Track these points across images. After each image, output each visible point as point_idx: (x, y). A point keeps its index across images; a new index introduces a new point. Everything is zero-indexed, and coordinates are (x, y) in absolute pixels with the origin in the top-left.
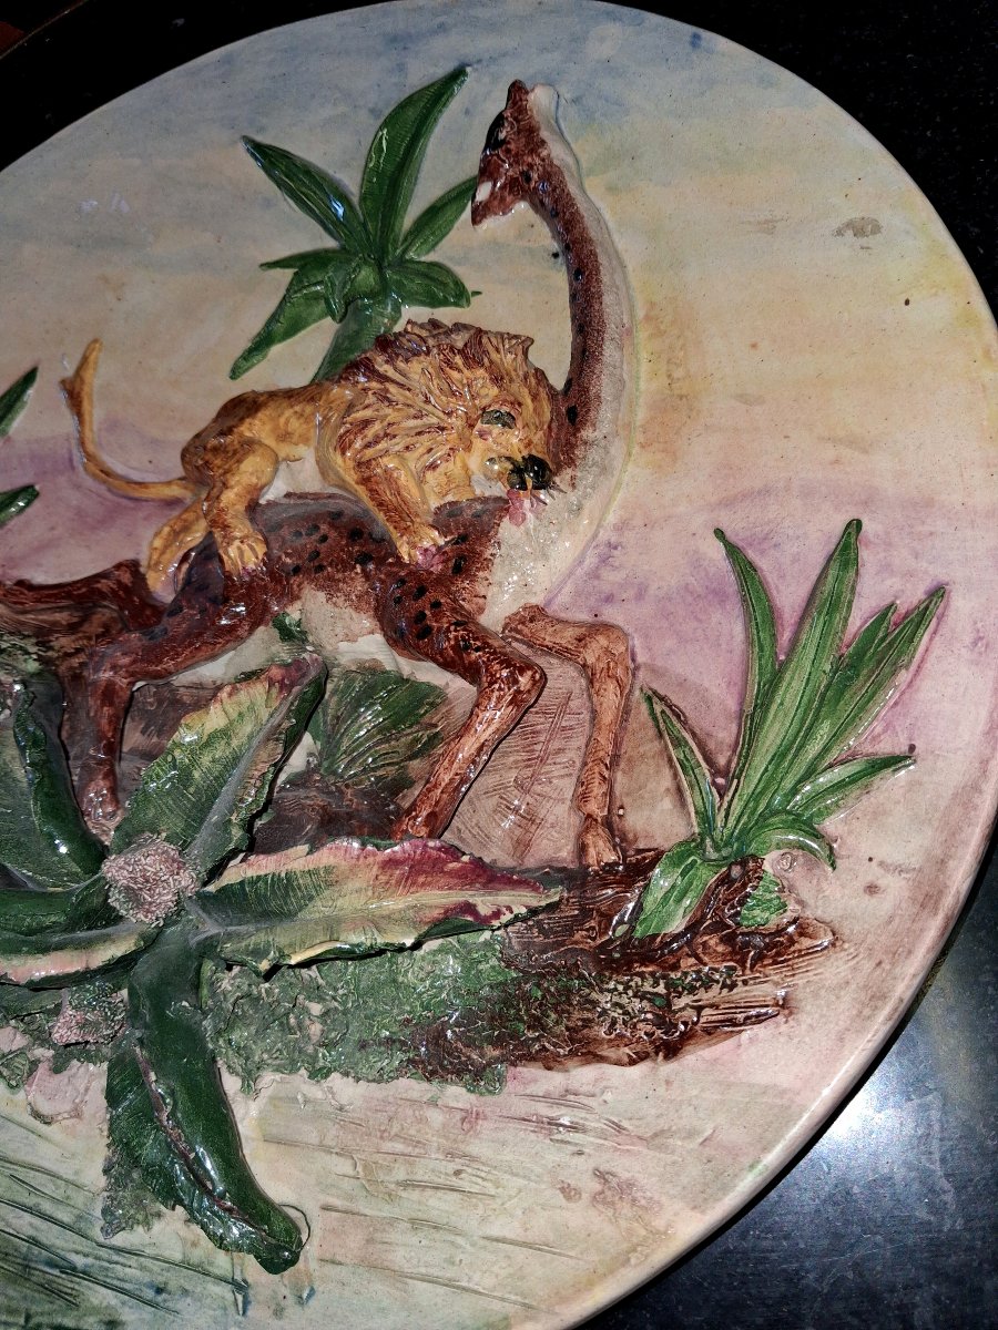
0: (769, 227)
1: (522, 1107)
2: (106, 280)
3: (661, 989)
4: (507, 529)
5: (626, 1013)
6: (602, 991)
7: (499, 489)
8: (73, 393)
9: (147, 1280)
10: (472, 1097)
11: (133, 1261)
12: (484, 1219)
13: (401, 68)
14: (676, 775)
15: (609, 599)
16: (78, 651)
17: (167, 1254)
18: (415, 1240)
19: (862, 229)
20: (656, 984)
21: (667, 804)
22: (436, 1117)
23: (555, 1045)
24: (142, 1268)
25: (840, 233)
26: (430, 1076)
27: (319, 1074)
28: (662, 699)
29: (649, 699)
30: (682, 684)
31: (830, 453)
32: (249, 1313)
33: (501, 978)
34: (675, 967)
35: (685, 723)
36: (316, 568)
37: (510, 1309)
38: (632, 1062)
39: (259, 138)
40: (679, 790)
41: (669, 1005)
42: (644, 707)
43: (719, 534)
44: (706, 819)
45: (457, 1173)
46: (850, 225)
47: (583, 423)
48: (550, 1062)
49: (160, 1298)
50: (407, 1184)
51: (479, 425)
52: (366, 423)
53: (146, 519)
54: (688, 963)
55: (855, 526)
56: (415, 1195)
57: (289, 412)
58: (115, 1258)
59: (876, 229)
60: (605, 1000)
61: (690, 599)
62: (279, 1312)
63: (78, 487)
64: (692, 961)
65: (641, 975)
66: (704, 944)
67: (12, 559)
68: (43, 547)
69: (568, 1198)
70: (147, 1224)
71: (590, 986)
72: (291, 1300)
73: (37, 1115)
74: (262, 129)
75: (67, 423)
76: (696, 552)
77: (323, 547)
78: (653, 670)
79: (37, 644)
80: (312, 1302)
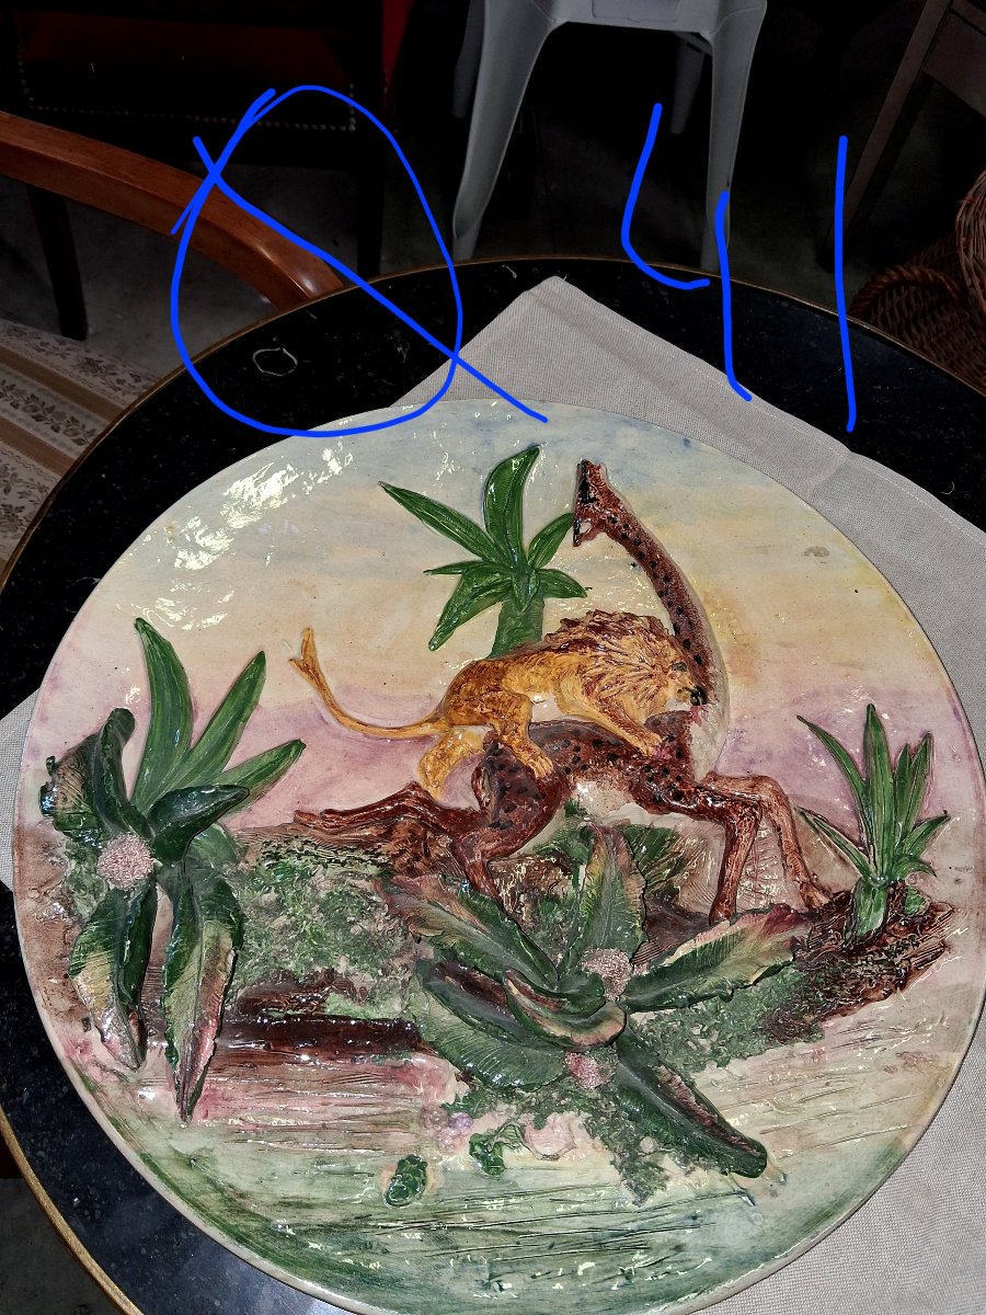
0: (764, 550)
1: (841, 1040)
2: (298, 584)
3: (884, 957)
4: (694, 729)
5: (873, 973)
6: (856, 967)
7: (686, 706)
8: (309, 668)
9: (682, 1216)
10: (811, 1045)
11: (666, 1210)
12: (854, 1101)
13: (488, 443)
14: (836, 851)
15: (752, 762)
16: (402, 852)
17: (683, 1197)
18: (825, 1125)
19: (819, 552)
20: (881, 955)
21: (838, 866)
22: (798, 1062)
23: (846, 1001)
24: (675, 1211)
25: (806, 554)
26: (784, 1041)
27: (723, 1064)
28: (809, 812)
29: (802, 814)
30: (816, 802)
31: (843, 671)
32: (757, 1203)
33: (798, 979)
34: (886, 944)
35: (827, 822)
36: (582, 769)
37: (896, 1134)
38: (886, 997)
39: (392, 484)
40: (841, 858)
41: (892, 963)
42: (801, 818)
43: (800, 718)
44: (864, 869)
45: (827, 1084)
46: (811, 550)
47: (707, 664)
48: (843, 1011)
49: (698, 1221)
50: (803, 1101)
51: (670, 672)
52: (601, 676)
53: (406, 752)
54: (890, 940)
55: (871, 708)
56: (812, 1104)
57: (527, 673)
58: (654, 1214)
59: (827, 553)
60: (859, 972)
61: (799, 756)
62: (774, 1194)
63: (338, 736)
64: (892, 938)
65: (870, 953)
66: (893, 929)
67: (303, 796)
68: (328, 783)
69: (892, 1073)
70: (664, 1187)
71: (848, 967)
72: (776, 1185)
73: (546, 1157)
74: (392, 478)
75: (307, 690)
76: (791, 730)
77: (580, 754)
78: (796, 797)
79: (367, 852)
80: (789, 1180)
